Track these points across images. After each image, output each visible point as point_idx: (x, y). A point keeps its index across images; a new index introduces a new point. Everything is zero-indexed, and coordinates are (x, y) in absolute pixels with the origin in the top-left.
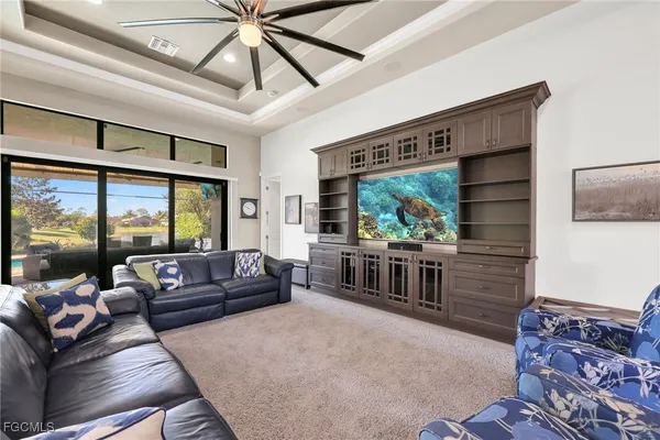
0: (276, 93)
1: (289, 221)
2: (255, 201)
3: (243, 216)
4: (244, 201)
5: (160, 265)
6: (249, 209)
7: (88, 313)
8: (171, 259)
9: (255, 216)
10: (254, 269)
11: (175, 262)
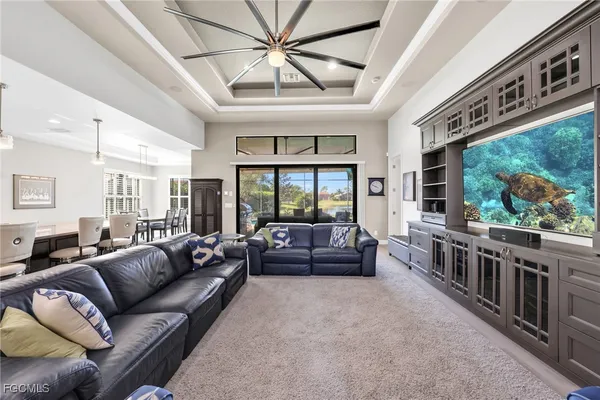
0: (379, 78)
1: (406, 198)
2: (382, 180)
3: (371, 194)
4: (371, 180)
5: (274, 230)
6: (377, 187)
7: (209, 253)
8: (285, 227)
9: (381, 194)
10: (342, 241)
11: (287, 229)
